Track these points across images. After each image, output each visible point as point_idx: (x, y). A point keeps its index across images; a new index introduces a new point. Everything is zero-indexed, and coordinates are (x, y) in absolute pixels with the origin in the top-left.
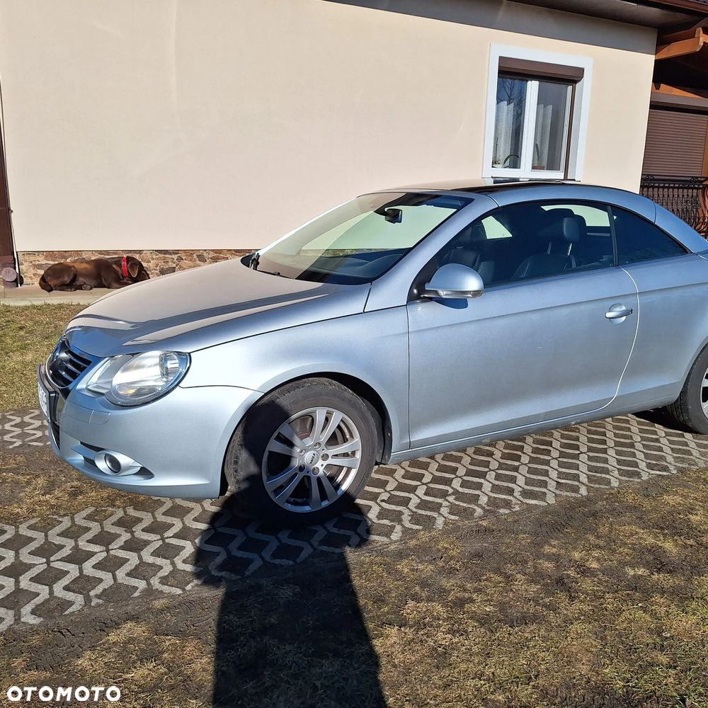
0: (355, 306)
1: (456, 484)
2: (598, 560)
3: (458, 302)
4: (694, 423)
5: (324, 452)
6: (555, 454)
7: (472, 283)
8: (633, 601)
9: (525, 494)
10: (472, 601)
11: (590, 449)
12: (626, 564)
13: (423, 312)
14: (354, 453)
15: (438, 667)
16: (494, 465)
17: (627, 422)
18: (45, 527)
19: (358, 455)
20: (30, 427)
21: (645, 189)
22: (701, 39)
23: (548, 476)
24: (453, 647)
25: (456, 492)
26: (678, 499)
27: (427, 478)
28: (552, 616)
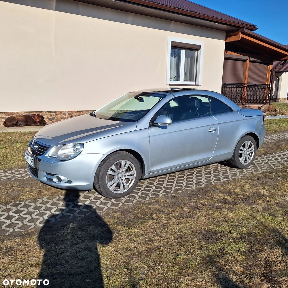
0: (133, 128)
1: (165, 185)
2: (208, 202)
3: (164, 127)
4: (237, 165)
5: (125, 174)
6: (195, 176)
7: (168, 121)
8: (217, 211)
9: (186, 187)
10: (172, 213)
11: (205, 174)
12: (216, 203)
13: (153, 130)
14: (133, 175)
15: (164, 228)
16: (176, 179)
17: (217, 166)
18: (35, 202)
19: (135, 175)
20: (15, 174)
21: (224, 88)
22: (240, 36)
23: (193, 182)
24: (167, 224)
25: (164, 187)
26: (232, 186)
27: (155, 184)
28: (195, 216)
